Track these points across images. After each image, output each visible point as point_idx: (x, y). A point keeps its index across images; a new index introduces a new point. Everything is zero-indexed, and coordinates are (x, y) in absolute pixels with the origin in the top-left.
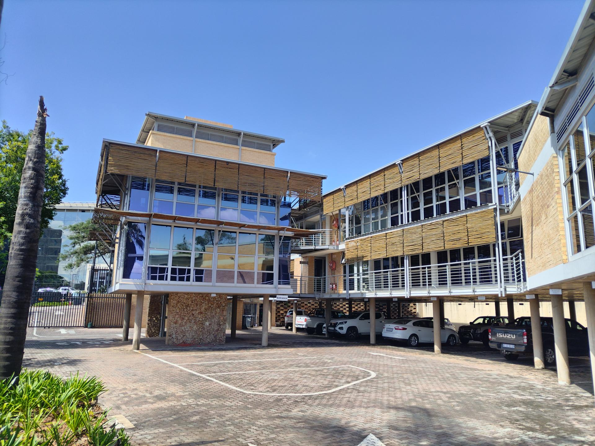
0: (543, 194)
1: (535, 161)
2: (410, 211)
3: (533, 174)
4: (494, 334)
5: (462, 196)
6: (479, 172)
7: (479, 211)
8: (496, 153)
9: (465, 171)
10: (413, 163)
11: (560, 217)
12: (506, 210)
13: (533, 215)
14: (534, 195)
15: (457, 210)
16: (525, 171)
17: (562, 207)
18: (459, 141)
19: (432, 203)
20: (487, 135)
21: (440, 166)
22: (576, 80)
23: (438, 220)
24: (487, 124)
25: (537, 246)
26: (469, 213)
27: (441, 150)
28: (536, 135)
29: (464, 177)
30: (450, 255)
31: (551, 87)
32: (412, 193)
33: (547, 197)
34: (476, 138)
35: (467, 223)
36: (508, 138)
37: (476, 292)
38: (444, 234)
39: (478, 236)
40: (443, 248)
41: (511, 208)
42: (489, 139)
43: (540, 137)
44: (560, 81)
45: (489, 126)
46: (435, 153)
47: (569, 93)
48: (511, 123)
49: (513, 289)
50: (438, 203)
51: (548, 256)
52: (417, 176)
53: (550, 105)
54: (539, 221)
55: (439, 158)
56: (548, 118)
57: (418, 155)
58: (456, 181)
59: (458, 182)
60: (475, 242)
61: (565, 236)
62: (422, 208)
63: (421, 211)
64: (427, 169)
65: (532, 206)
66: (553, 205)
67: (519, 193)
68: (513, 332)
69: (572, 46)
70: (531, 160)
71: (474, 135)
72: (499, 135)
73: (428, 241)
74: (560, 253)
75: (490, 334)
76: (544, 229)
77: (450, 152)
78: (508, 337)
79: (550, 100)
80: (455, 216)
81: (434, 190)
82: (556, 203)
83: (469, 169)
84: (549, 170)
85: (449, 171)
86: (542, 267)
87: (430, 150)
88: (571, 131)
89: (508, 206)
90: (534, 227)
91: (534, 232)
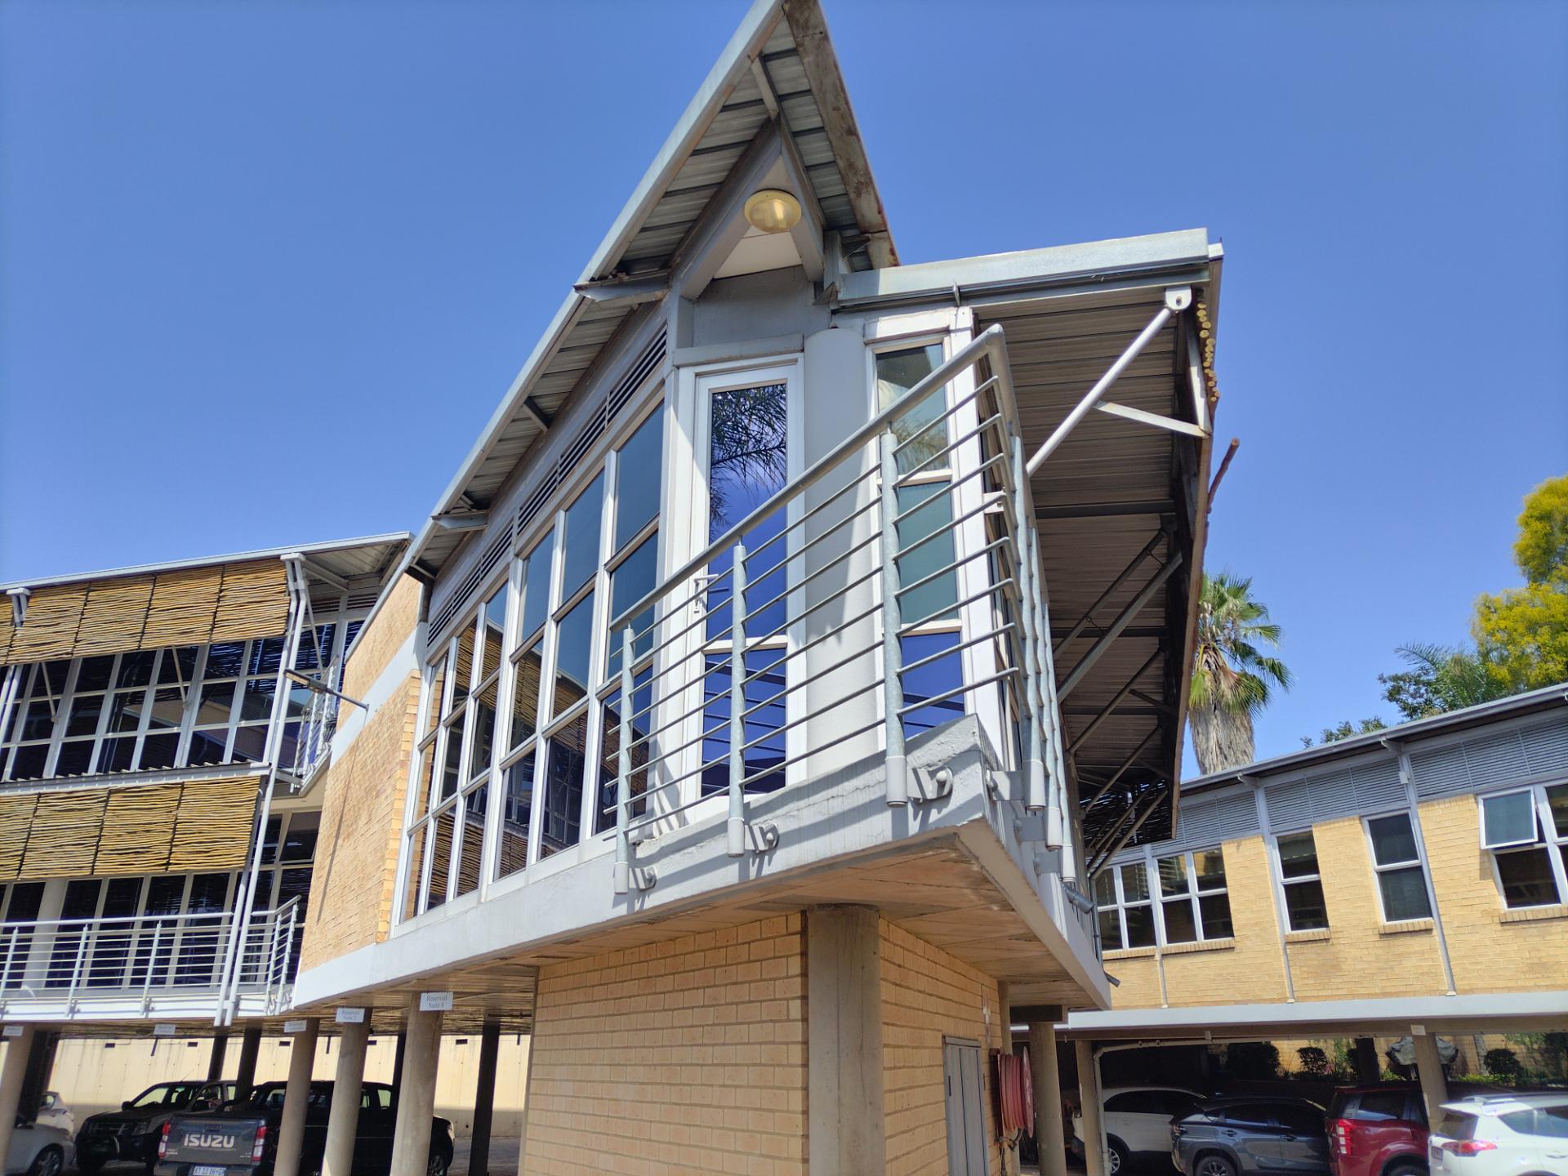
0: (374, 762)
1: (378, 677)
2: (14, 747)
3: (365, 707)
4: (177, 1139)
5: (187, 729)
6: (250, 673)
7: (221, 777)
8: (303, 635)
9: (214, 662)
10: (64, 604)
11: (395, 825)
12: (292, 786)
13: (346, 810)
14: (358, 759)
15: (159, 766)
16: (353, 699)
17: (405, 800)
18: (217, 579)
19: (93, 731)
20: (291, 583)
21: (143, 633)
22: (486, 519)
23: (97, 786)
24: (297, 555)
25: (336, 890)
26: (192, 779)
27: (161, 589)
28: (392, 615)
29: (206, 677)
30: (109, 894)
31: (434, 518)
32: (39, 690)
33: (382, 769)
34: (262, 583)
35: (178, 806)
36: (341, 604)
37: (153, 1010)
38: (102, 829)
39: (201, 848)
40: (87, 872)
41: (305, 781)
42: (293, 596)
43: (398, 624)
44: (454, 511)
45: (302, 562)
46: (142, 592)
47: (468, 543)
48: (357, 572)
49: (255, 1006)
50: (110, 735)
51: (351, 921)
52: (65, 643)
53: (429, 556)
54: (354, 827)
55: (149, 609)
56: (421, 585)
57: (89, 585)
58: (180, 685)
59: (186, 689)
60: (188, 863)
61: (394, 872)
62: (56, 742)
63: (51, 749)
64: (104, 632)
65: (347, 787)
66: (389, 791)
67: (330, 747)
68: (232, 1127)
69: (484, 447)
70: (372, 671)
71: (259, 575)
72: (321, 592)
73: (46, 845)
74: (375, 916)
75: (165, 1138)
76: (359, 849)
77: (183, 601)
78: (214, 1144)
79: (430, 546)
80: (151, 782)
81: (109, 696)
82: (394, 789)
83: (224, 659)
84: (399, 705)
85: (168, 653)
86: (335, 947)
87: (127, 581)
88: (456, 628)
89: (301, 776)
90: (340, 841)
91: (337, 853)
